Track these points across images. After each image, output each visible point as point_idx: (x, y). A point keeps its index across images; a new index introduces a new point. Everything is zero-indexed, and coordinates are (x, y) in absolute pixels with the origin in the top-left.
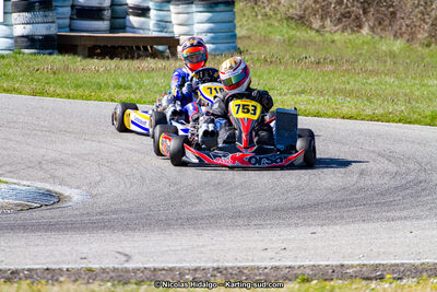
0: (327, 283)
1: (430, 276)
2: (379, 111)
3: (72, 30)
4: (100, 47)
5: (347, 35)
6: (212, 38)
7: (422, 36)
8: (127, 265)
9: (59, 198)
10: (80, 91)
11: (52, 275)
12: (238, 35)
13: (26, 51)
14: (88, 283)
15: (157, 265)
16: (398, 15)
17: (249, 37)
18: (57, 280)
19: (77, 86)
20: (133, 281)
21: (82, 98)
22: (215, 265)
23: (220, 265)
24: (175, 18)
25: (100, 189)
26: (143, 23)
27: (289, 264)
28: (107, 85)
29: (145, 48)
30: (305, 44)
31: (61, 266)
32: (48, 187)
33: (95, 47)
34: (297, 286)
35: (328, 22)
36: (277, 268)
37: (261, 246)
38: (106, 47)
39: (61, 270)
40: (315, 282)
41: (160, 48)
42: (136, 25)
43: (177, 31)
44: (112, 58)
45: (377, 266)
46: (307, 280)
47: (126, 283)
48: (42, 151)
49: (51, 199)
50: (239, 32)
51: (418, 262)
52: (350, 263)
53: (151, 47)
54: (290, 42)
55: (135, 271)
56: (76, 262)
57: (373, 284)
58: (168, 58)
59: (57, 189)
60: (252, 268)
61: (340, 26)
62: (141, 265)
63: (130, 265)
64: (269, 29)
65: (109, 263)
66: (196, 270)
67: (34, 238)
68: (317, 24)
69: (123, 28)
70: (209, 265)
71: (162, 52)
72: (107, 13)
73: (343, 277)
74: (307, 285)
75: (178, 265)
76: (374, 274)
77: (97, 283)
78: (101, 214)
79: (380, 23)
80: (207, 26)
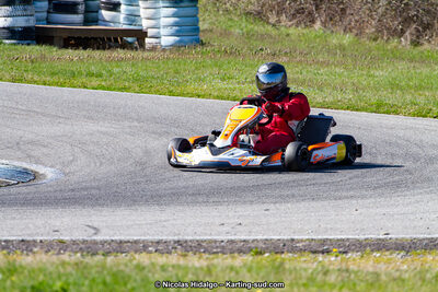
0: (278, 256)
1: (372, 251)
2: (329, 99)
3: (49, 23)
4: (74, 38)
5: (301, 30)
6: (177, 31)
7: (370, 30)
8: (95, 238)
9: (35, 176)
10: (55, 79)
11: (26, 246)
12: (201, 28)
13: (7, 41)
14: (59, 253)
15: (123, 238)
16: (348, 12)
17: (211, 31)
18: (31, 251)
19: (53, 74)
20: (101, 252)
21: (57, 84)
22: (176, 238)
23: (181, 238)
24: (143, 13)
25: (73, 168)
26: (115, 17)
27: (243, 237)
28: (80, 73)
29: (116, 40)
30: (262, 37)
31: (35, 238)
32: (25, 165)
33: (69, 39)
34: (251, 258)
35: (283, 17)
36: (232, 242)
37: (218, 221)
38: (79, 38)
39: (35, 241)
40: (267, 255)
41: (130, 39)
42: (107, 18)
43: (145, 24)
44: (85, 48)
45: (325, 240)
46: (260, 253)
47: (93, 254)
48: (20, 133)
49: (28, 176)
50: (202, 26)
51: (362, 237)
52: (300, 237)
53: (121, 39)
54: (249, 36)
55: (103, 243)
56: (49, 234)
57: (320, 257)
58: (136, 48)
59: (33, 167)
60: (210, 241)
61: (295, 21)
62: (108, 238)
63: (98, 238)
64: (229, 23)
65: (79, 236)
66: (158, 242)
67: (11, 212)
68: (273, 19)
69: (96, 21)
70: (170, 238)
71: (131, 43)
72: (81, 8)
73: (293, 250)
74: (260, 257)
75: (143, 238)
76: (321, 248)
77: (67, 253)
78: (73, 190)
79: (331, 19)
80: (172, 20)
